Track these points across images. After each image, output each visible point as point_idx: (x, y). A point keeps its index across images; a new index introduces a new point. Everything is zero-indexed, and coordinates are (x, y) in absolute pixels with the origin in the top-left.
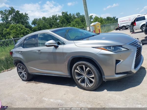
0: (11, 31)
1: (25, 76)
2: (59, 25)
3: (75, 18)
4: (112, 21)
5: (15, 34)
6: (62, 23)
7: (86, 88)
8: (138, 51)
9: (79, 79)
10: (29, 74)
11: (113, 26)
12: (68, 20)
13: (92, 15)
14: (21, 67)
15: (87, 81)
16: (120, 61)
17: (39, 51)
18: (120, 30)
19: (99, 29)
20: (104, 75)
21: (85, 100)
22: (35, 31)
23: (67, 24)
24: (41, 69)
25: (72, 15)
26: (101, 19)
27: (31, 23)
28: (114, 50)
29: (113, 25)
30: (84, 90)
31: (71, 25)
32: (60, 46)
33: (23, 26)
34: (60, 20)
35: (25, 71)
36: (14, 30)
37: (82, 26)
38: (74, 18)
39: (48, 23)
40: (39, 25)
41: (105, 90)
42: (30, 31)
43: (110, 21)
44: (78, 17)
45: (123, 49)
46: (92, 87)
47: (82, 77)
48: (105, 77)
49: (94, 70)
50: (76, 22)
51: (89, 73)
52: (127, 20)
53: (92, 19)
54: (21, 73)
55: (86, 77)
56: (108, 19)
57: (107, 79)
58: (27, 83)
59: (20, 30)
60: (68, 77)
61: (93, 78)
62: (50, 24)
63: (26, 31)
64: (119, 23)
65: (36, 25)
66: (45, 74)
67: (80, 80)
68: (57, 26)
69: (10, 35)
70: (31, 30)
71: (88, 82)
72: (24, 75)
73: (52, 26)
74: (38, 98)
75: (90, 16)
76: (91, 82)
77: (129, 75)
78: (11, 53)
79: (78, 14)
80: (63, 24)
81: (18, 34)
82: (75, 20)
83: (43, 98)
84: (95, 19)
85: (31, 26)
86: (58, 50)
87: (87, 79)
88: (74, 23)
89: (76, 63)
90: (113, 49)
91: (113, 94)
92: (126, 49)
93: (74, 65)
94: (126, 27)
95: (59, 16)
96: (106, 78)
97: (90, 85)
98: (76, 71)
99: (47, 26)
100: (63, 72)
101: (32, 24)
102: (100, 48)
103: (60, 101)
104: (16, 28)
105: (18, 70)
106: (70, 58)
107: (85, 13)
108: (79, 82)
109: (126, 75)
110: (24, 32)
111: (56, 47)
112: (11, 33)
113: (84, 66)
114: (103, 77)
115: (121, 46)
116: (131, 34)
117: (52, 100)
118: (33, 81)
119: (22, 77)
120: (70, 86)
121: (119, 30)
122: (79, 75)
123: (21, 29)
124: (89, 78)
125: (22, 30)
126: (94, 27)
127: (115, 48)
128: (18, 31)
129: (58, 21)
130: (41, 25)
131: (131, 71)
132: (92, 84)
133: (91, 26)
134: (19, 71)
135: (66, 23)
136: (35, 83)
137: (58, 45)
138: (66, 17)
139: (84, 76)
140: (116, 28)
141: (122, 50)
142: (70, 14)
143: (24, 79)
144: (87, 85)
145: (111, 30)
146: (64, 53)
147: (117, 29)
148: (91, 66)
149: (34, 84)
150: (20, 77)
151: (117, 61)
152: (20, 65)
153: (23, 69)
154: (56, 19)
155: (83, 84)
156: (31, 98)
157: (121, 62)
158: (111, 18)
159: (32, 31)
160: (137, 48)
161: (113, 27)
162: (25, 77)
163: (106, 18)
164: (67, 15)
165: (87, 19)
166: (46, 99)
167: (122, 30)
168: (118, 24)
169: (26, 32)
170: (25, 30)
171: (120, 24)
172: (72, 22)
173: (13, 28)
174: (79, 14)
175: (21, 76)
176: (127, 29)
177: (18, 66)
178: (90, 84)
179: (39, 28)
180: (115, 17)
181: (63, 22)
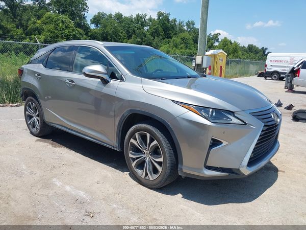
0: (44, 27)
1: (37, 125)
2: (145, 37)
3: (182, 30)
4: (258, 55)
5: (51, 35)
6: (152, 35)
7: (144, 181)
8: (264, 132)
9: (134, 160)
10: (44, 124)
11: (256, 66)
12: (168, 32)
13: (220, 34)
14: (32, 104)
15: (147, 166)
16: (221, 143)
17: (72, 81)
18: (266, 77)
19: (221, 67)
20: (182, 164)
21: (131, 205)
22: (94, 37)
23: (164, 39)
24: (68, 120)
25: (177, 23)
26: (236, 47)
27: (91, 20)
28: (215, 118)
29: (257, 64)
30: (139, 183)
31: (171, 44)
32: (113, 82)
33: (70, 22)
34: (150, 28)
35: (38, 116)
36: (51, 27)
37: (192, 51)
38: (180, 29)
39: (124, 27)
40: (105, 27)
41: (180, 195)
42: (85, 36)
43: (254, 54)
44: (190, 31)
45: (235, 120)
46: (155, 182)
47: (140, 157)
48: (183, 167)
49: (166, 149)
50: (183, 39)
51: (156, 152)
52: (287, 62)
53: (218, 41)
54: (31, 117)
55: (148, 158)
56: (251, 49)
57: (185, 173)
58: (37, 141)
59: (63, 29)
60: (114, 149)
61: (160, 163)
62: (128, 31)
63: (74, 33)
64: (268, 62)
65: (99, 25)
66: (74, 133)
67: (136, 161)
68: (142, 39)
69: (40, 33)
70: (87, 33)
71: (149, 170)
72: (35, 124)
73: (131, 36)
74: (44, 177)
75: (215, 34)
76: (155, 171)
77: (234, 176)
78: (21, 72)
79: (190, 24)
80: (154, 37)
81: (57, 36)
82: (182, 35)
83: (54, 180)
84: (222, 43)
85: (88, 25)
86: (106, 90)
87: (149, 162)
88: (178, 40)
89: (136, 126)
90: (214, 115)
91: (191, 207)
92: (241, 122)
93: (131, 129)
94: (280, 75)
95: (150, 20)
96: (184, 170)
97: (152, 177)
98: (132, 140)
99: (122, 33)
100: (108, 137)
101: (92, 23)
102: (187, 107)
103: (83, 193)
104: (55, 22)
105: (26, 110)
106: (125, 112)
107: (201, 25)
108: (134, 164)
109: (227, 174)
110: (70, 35)
111: (105, 82)
112: (43, 30)
113: (148, 135)
114: (179, 166)
115: (232, 113)
116: (286, 92)
117: (68, 188)
118: (50, 141)
119: (31, 126)
120: (116, 168)
121: (264, 78)
122: (137, 150)
123: (66, 27)
124: (153, 161)
125: (67, 31)
126: (213, 58)
127: (219, 114)
128: (59, 29)
129: (146, 28)
130: (109, 29)
131: (238, 170)
132: (156, 176)
133: (207, 55)
134: (27, 113)
135: (161, 37)
136: (52, 144)
137: (110, 78)
138: (165, 23)
139: (145, 156)
140: (260, 72)
141: (232, 122)
142: (175, 20)
143: (34, 130)
144: (146, 174)
145: (248, 74)
146: (117, 98)
147: (260, 75)
148: (161, 139)
149: (50, 146)
150: (28, 125)
151: (215, 143)
152: (32, 100)
153: (35, 110)
154: (143, 24)
155: (139, 171)
156: (31, 173)
157: (223, 145)
158: (258, 48)
159: (89, 36)
160: (265, 126)
161: (255, 69)
162: (37, 128)
163: (246, 46)
164: (168, 20)
165: (201, 38)
166: (58, 183)
167: (271, 78)
168: (266, 66)
169: (74, 35)
170: (73, 30)
171: (271, 66)
172: (173, 38)
173: (50, 20)
174: (193, 24)
175: (30, 124)
176: (281, 79)
177: (28, 101)
178: (153, 174)
179: (104, 33)
180: (266, 49)
181: (155, 33)
